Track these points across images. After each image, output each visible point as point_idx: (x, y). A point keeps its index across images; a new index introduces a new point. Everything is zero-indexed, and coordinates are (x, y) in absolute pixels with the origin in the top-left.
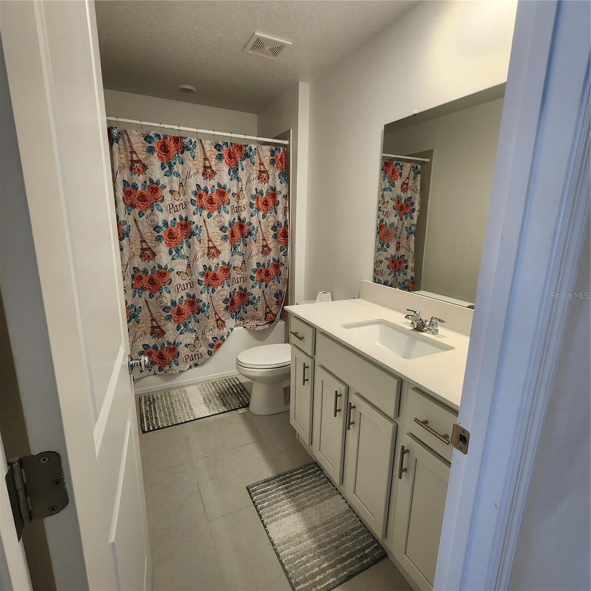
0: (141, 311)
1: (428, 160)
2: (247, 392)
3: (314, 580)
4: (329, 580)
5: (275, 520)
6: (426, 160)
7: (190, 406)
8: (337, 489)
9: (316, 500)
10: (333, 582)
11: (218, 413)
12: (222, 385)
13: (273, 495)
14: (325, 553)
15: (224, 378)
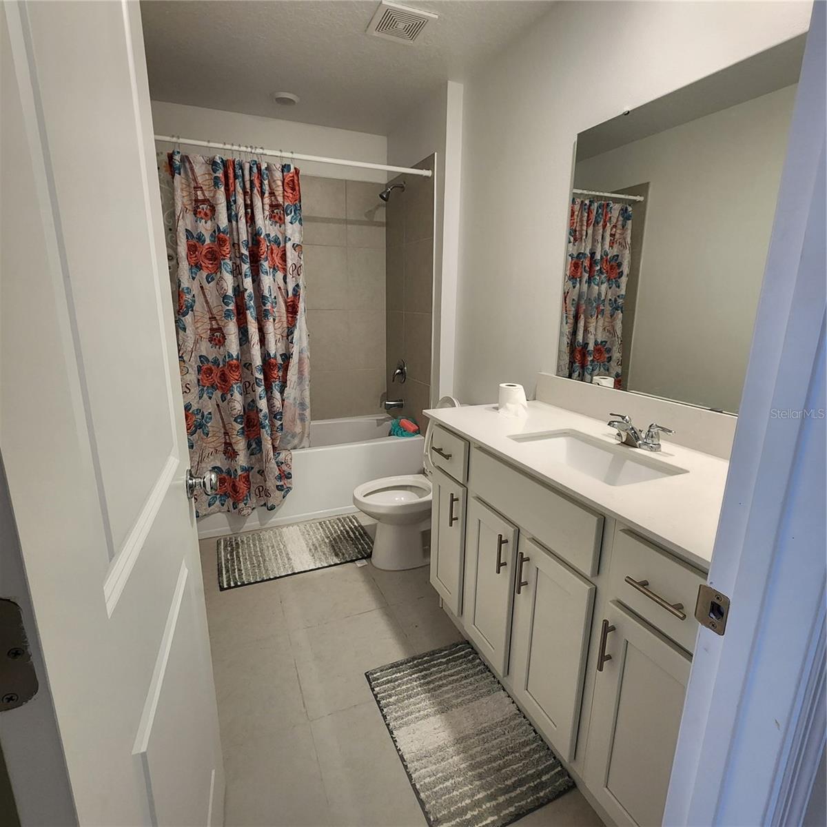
0: (211, 418)
1: (641, 199)
2: (369, 537)
3: (464, 818)
4: (486, 819)
5: (406, 724)
6: (638, 198)
7: (287, 554)
8: (499, 683)
9: (468, 697)
10: (493, 822)
11: (326, 565)
12: (333, 526)
13: (404, 687)
14: (480, 777)
15: (337, 517)
